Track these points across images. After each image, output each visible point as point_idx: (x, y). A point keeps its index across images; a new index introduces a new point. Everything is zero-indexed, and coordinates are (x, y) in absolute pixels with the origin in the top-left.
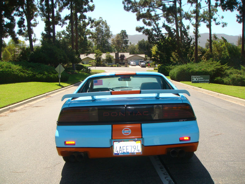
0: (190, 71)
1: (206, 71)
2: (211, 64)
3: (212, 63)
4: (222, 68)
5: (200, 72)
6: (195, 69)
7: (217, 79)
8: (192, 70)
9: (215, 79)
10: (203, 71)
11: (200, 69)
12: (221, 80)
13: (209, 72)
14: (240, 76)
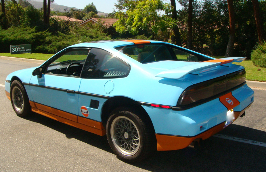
0: (3, 39)
1: (24, 39)
2: (24, 31)
3: (24, 29)
4: (42, 34)
5: (16, 40)
6: (8, 37)
7: (39, 48)
8: (5, 38)
9: (37, 48)
10: (20, 39)
11: (16, 37)
12: (44, 48)
13: (28, 40)
14: (67, 43)
